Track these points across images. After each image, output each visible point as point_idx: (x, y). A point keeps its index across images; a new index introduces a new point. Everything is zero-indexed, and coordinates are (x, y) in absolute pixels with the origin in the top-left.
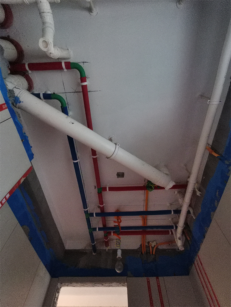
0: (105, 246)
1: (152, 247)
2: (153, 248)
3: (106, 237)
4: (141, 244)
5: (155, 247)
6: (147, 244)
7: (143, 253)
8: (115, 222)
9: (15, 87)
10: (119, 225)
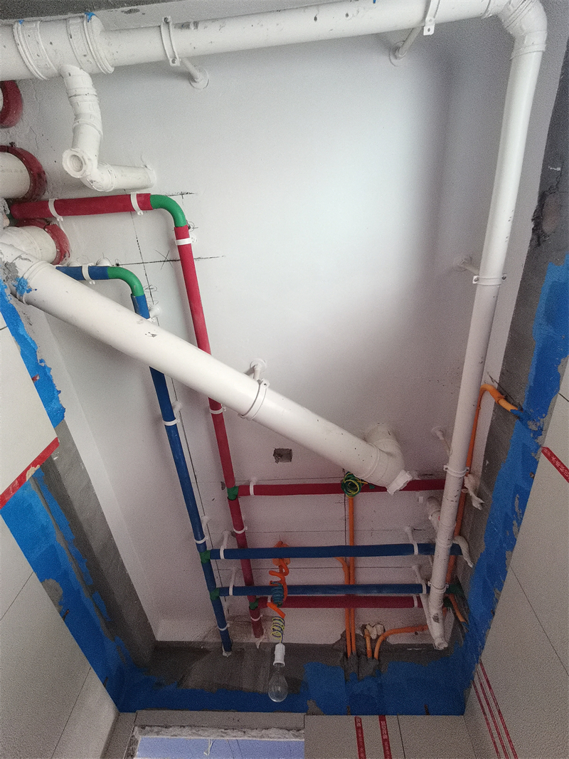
0: (253, 635)
1: (371, 639)
2: (373, 642)
3: (254, 611)
4: (345, 631)
5: (380, 641)
6: (359, 632)
7: (349, 654)
8: (272, 573)
9: (20, 257)
10: (283, 581)
